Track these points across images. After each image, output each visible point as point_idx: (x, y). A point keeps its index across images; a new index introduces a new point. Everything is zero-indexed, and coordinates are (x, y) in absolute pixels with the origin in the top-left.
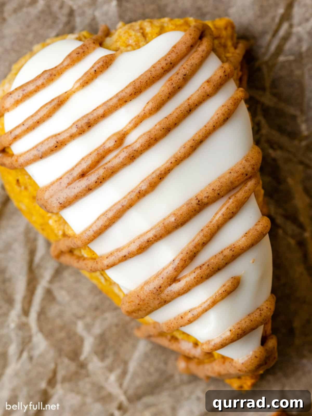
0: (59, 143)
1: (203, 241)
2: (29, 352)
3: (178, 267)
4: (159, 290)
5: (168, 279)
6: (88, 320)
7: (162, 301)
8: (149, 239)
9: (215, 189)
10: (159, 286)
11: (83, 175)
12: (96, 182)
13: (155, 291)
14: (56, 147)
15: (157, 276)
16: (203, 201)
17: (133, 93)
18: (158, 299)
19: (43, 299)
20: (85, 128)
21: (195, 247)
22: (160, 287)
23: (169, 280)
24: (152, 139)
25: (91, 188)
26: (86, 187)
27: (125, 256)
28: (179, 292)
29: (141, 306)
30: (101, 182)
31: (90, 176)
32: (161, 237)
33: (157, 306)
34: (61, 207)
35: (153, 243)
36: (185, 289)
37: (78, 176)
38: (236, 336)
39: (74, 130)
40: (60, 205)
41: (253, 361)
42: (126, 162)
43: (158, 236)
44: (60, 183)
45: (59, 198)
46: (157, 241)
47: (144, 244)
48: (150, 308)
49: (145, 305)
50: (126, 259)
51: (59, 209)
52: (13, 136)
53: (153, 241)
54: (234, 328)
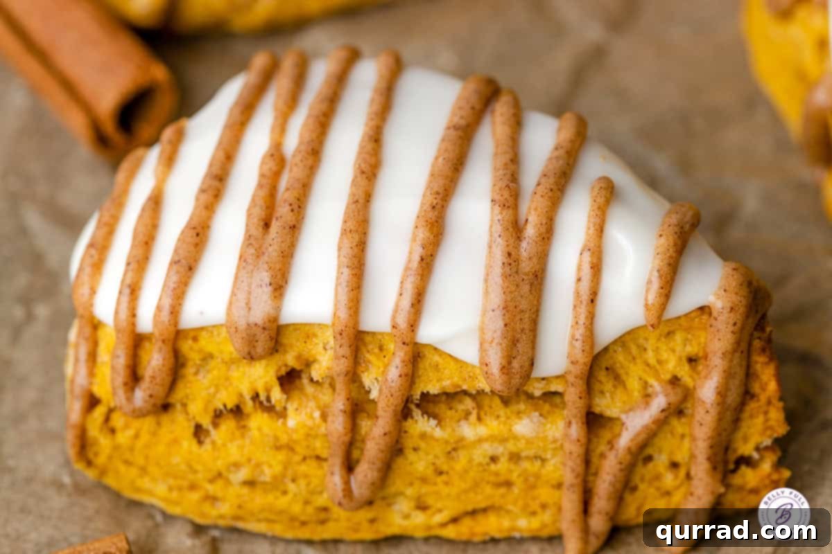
0: (197, 227)
1: (508, 159)
3: (506, 199)
4: (512, 262)
5: (508, 229)
7: (531, 276)
8: (432, 203)
10: (507, 255)
11: (267, 225)
12: (292, 210)
13: (507, 269)
14: (197, 235)
15: (492, 243)
16: (460, 123)
17: (244, 110)
18: (523, 280)
21: (505, 169)
22: (509, 254)
23: (511, 229)
24: (318, 116)
25: (291, 224)
26: (284, 229)
27: (422, 259)
28: (540, 234)
29: (512, 324)
30: (300, 205)
31: (277, 214)
32: (446, 190)
33: (531, 297)
34: (275, 290)
35: (443, 207)
36: (544, 222)
37: (261, 229)
38: (676, 236)
39: (204, 197)
40: (268, 290)
41: (735, 277)
42: (310, 162)
43: (441, 191)
44: (245, 261)
45: (262, 280)
46: (446, 201)
47: (432, 215)
48: (527, 315)
49: (515, 316)
50: (426, 265)
51: (275, 297)
52: (127, 291)
53: (440, 202)
54: (663, 231)
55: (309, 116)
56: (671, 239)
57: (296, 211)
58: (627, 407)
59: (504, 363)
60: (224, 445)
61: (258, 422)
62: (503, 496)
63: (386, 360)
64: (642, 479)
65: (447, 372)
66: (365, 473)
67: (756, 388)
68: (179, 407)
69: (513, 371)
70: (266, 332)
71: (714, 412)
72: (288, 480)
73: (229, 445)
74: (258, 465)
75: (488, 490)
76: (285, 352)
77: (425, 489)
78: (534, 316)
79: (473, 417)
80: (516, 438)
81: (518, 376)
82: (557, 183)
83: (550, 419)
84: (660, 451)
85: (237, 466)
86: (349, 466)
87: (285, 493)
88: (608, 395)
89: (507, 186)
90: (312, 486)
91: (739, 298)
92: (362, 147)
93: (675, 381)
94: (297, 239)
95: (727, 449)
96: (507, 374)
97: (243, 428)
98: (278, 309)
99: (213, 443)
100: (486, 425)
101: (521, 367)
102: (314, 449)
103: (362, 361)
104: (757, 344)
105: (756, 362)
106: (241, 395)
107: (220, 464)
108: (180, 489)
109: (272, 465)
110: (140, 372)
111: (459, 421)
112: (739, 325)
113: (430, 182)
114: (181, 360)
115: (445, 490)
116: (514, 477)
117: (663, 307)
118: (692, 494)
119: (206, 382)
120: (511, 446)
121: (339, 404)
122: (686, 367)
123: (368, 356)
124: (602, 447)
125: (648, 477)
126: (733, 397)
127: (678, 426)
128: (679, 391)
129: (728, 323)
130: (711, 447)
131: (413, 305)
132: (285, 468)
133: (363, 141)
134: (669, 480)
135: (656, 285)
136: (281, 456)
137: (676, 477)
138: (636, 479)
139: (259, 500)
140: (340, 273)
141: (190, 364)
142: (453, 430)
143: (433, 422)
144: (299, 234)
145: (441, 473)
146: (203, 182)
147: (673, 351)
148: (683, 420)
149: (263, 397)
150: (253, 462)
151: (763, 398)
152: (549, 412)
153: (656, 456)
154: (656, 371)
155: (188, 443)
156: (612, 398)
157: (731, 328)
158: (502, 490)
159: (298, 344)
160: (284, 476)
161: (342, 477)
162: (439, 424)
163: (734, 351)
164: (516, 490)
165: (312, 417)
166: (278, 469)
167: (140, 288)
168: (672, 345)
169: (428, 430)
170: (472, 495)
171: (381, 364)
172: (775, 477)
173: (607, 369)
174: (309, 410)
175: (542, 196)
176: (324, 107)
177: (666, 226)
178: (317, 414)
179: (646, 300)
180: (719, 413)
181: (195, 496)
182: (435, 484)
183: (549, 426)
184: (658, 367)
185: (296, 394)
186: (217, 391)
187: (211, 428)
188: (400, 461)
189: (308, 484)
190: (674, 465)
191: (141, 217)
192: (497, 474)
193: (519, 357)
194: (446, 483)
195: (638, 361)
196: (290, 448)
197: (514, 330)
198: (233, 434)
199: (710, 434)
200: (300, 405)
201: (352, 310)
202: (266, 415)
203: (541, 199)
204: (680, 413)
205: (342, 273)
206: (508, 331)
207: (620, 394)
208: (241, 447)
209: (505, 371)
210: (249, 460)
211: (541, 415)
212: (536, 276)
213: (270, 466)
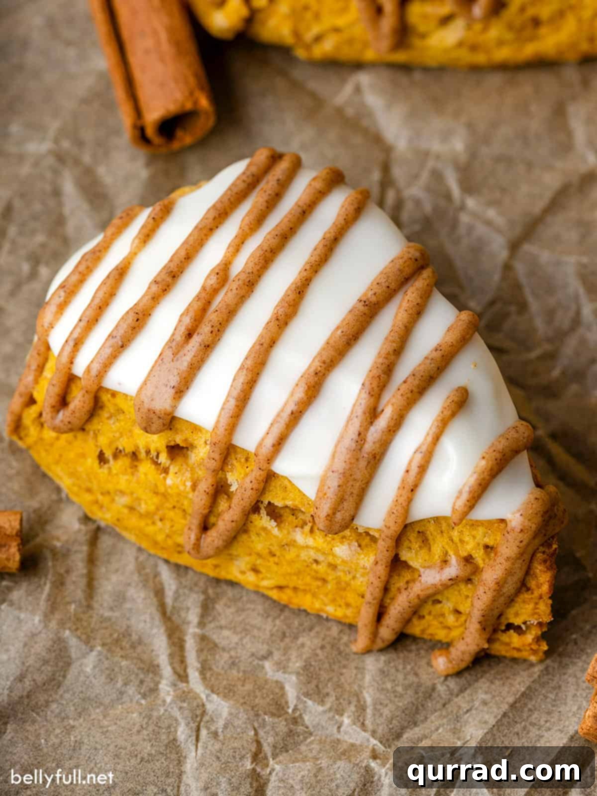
0: (140, 313)
1: (393, 348)
2: (208, 728)
3: (373, 388)
4: (359, 440)
5: (365, 413)
6: (277, 656)
7: (370, 456)
8: (316, 369)
9: (380, 281)
10: (357, 434)
11: (189, 335)
12: (212, 332)
13: (354, 445)
14: (138, 320)
15: (350, 419)
16: (371, 300)
17: (217, 216)
18: (363, 457)
19: (200, 651)
20: (169, 279)
21: (386, 358)
22: (359, 434)
23: (367, 415)
24: (266, 251)
25: (207, 343)
26: (200, 345)
27: (292, 413)
28: (388, 427)
29: (344, 487)
30: (219, 331)
31: (200, 330)
32: (332, 361)
33: (366, 472)
34: (176, 393)
35: (324, 375)
36: (395, 418)
37: (184, 338)
38: (495, 462)
39: (155, 288)
40: (173, 391)
41: (534, 506)
42: (243, 292)
43: (328, 361)
44: (162, 360)
45: (168, 381)
46: (329, 370)
47: (312, 380)
48: (358, 484)
49: (348, 481)
50: (295, 417)
51: (174, 398)
52: (71, 343)
53: (323, 371)
54: (487, 453)
55: (260, 247)
56: (490, 463)
57: (214, 333)
58: (427, 564)
59: (330, 512)
60: (117, 474)
61: (146, 468)
62: (318, 587)
63: (248, 470)
64: (430, 613)
65: (291, 495)
66: (213, 538)
67: (532, 584)
68: (91, 433)
69: (336, 520)
70: (161, 420)
71: (490, 595)
72: (157, 517)
73: (121, 476)
74: (138, 499)
75: (308, 579)
76: (177, 433)
77: (259, 562)
78: (364, 486)
79: (307, 528)
80: (334, 556)
81: (338, 525)
82: (418, 386)
83: (365, 551)
84: (448, 599)
85: (122, 493)
86: (205, 527)
87: (154, 523)
88: (414, 551)
89: (379, 377)
90: (174, 529)
91: (530, 524)
92: (286, 295)
93: (468, 560)
94: (208, 356)
95: (500, 616)
96: (330, 521)
97: (134, 467)
98: (175, 407)
99: (110, 469)
100: (315, 539)
101: (343, 519)
102: (183, 505)
103: (230, 463)
104: (539, 556)
105: (537, 568)
106: (137, 447)
107: (110, 487)
108: (80, 487)
109: (148, 504)
110: (69, 399)
111: (296, 527)
112: (525, 543)
113: (323, 349)
114: (100, 404)
115: (275, 568)
116: (330, 578)
117: (465, 514)
118: (463, 639)
119: (114, 427)
120: (330, 559)
121: (205, 485)
122: (482, 551)
123: (235, 462)
124: (401, 584)
125: (434, 613)
126: (509, 588)
127: (465, 589)
128: (469, 568)
129: (516, 539)
130: (483, 616)
131: (274, 446)
132: (158, 509)
133: (289, 289)
134: (451, 619)
135: (465, 496)
136: (156, 500)
137: (457, 620)
138: (424, 612)
139: (133, 521)
140: (227, 401)
141: (106, 409)
142: (289, 533)
143: (273, 523)
144: (211, 352)
145: (274, 555)
146: (158, 275)
147: (474, 537)
148: (470, 586)
149: (154, 454)
150: (135, 496)
151: (536, 594)
152: (367, 546)
153: (444, 601)
154: (457, 546)
155: (91, 461)
156: (416, 554)
157: (517, 543)
158: (319, 583)
159: (186, 432)
160: (155, 514)
161: (196, 535)
162: (278, 526)
163: (518, 558)
164: (330, 586)
165: (184, 485)
166: (152, 508)
167: (82, 343)
168: (474, 533)
169: (269, 527)
170: (295, 578)
171: (242, 472)
172: (535, 647)
173: (419, 532)
174: (184, 478)
175: (402, 395)
176: (274, 242)
177: (491, 450)
178: (189, 484)
179: (454, 504)
180: (494, 597)
181: (88, 497)
182: (269, 561)
183: (362, 556)
184: (459, 545)
185: (180, 460)
186: (121, 435)
187: (111, 458)
188: (244, 537)
189: (172, 526)
190: (457, 612)
191: (104, 283)
192: (316, 572)
193: (343, 512)
194: (277, 564)
195: (445, 535)
196: (165, 496)
197: (344, 492)
198: (126, 469)
199: (483, 607)
200: (180, 470)
201: (227, 432)
202: (153, 467)
203: (399, 397)
204: (469, 580)
205: (228, 401)
206: (339, 491)
207: (423, 553)
208: (129, 481)
209: (329, 518)
210: (132, 493)
211: (360, 546)
212: (375, 457)
213: (146, 503)
